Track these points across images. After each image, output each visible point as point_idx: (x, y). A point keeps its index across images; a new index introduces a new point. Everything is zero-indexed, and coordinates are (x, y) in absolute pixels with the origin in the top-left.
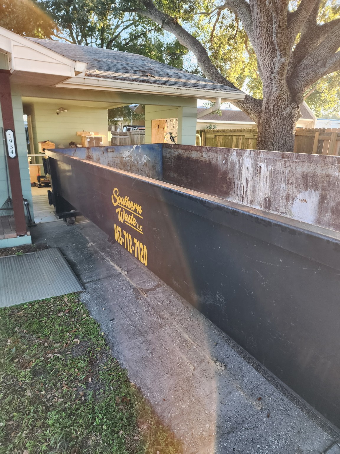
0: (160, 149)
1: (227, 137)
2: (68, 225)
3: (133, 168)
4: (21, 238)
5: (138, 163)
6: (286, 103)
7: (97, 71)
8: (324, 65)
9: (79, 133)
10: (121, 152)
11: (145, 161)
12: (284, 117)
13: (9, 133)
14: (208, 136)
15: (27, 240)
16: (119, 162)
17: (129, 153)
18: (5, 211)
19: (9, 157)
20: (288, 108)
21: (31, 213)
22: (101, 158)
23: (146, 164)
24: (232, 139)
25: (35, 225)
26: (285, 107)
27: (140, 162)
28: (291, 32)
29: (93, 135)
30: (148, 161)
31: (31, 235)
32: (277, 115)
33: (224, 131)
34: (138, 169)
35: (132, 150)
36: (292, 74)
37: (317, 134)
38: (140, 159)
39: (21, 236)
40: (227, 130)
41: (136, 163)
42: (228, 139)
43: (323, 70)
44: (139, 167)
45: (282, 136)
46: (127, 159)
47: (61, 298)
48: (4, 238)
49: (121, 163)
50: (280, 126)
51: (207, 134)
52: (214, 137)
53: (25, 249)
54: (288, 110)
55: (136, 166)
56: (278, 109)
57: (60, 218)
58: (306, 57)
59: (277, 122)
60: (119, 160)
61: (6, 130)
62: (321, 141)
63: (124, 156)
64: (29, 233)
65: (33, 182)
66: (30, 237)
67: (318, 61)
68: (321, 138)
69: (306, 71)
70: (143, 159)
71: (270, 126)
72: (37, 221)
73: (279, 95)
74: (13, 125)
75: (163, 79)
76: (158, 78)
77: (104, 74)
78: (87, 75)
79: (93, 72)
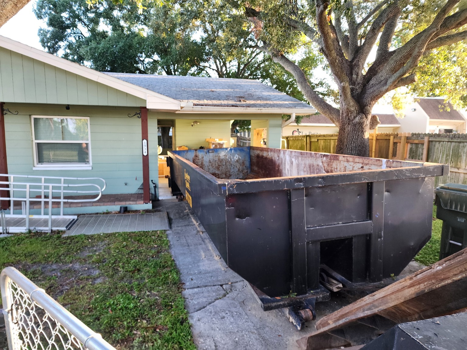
0: (248, 151)
1: (326, 141)
2: (179, 201)
3: (227, 164)
4: (147, 205)
5: (231, 160)
6: (355, 115)
7: (205, 100)
8: (386, 84)
9: (207, 140)
10: (219, 153)
11: (237, 159)
12: (355, 125)
13: (145, 141)
14: (313, 140)
15: (149, 206)
16: (217, 159)
17: (225, 153)
18: (141, 190)
19: (143, 155)
20: (357, 118)
21: (157, 192)
22: (204, 157)
23: (237, 161)
24: (330, 142)
25: (159, 200)
26: (355, 117)
27: (233, 160)
28: (358, 61)
29: (217, 141)
30: (239, 159)
31: (152, 203)
32: (349, 123)
33: (324, 136)
34: (231, 164)
35: (227, 151)
36: (361, 92)
37: (392, 138)
38: (233, 158)
39: (146, 203)
40: (326, 135)
41: (230, 160)
42: (328, 142)
43: (385, 88)
44: (232, 163)
45: (354, 140)
46: (223, 157)
47: (156, 231)
48: (136, 204)
49: (219, 160)
50: (352, 132)
51: (311, 138)
52: (317, 140)
53: (147, 211)
54: (357, 119)
55: (230, 162)
56: (349, 119)
57: (174, 195)
58: (372, 79)
59: (349, 128)
60: (217, 158)
61: (143, 140)
62: (395, 144)
63: (221, 155)
64: (151, 202)
65: (167, 175)
66: (151, 205)
67: (381, 81)
68: (395, 141)
69: (372, 88)
70: (235, 158)
71: (344, 132)
72: (160, 198)
73: (348, 109)
74: (147, 137)
75: (252, 102)
76: (248, 102)
77: (210, 102)
78: (195, 105)
79: (201, 102)
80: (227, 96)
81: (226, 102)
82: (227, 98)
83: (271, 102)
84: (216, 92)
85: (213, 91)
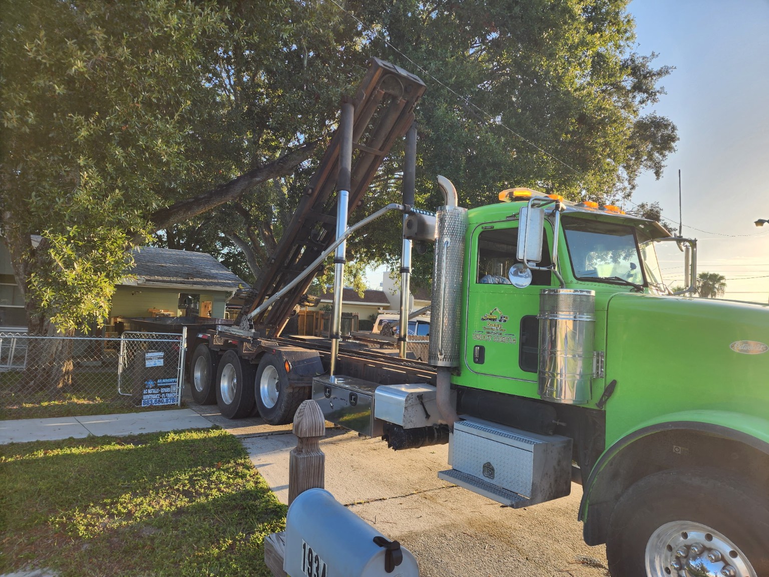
7: (156, 276)
9: (150, 310)
29: (162, 312)
75: (200, 280)
76: (195, 280)
77: (160, 278)
78: (147, 280)
79: (152, 278)
80: (176, 272)
81: (174, 279)
82: (176, 274)
83: (216, 281)
84: (165, 267)
85: (162, 266)
